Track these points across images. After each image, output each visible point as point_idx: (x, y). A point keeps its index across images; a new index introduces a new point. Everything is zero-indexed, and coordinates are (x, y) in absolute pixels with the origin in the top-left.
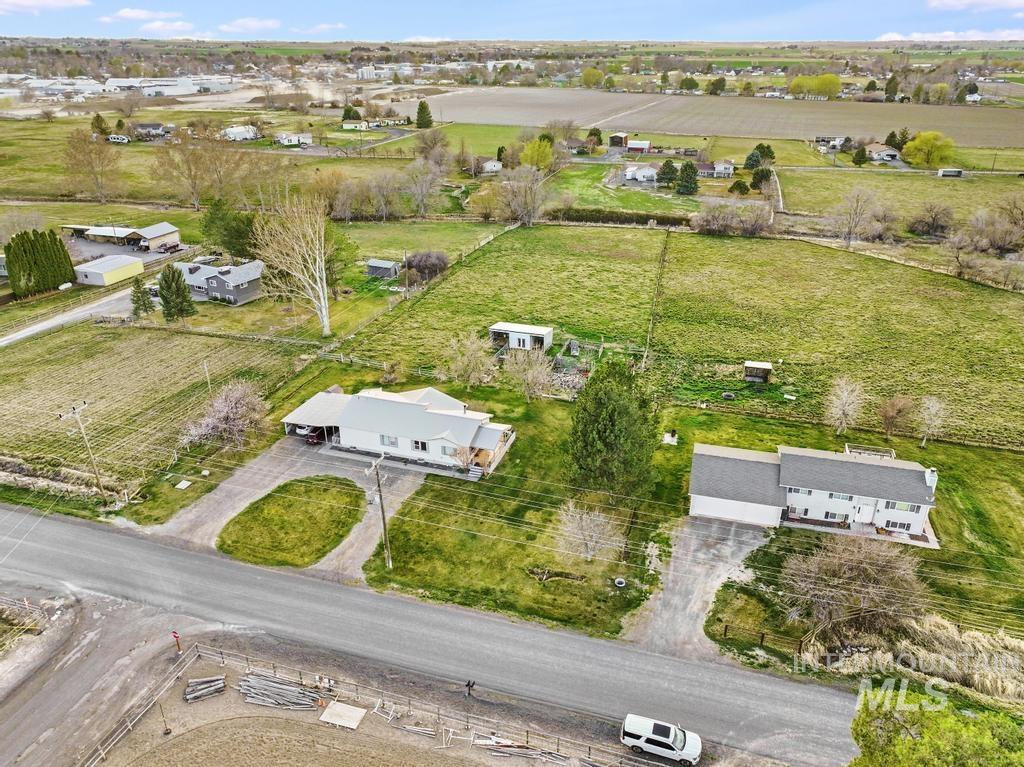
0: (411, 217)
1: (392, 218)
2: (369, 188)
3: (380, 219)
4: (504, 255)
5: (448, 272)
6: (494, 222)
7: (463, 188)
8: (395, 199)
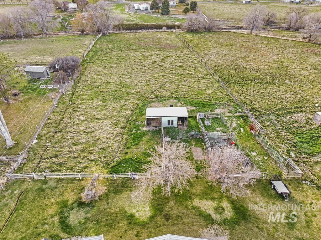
0: (39, 35)
1: (28, 36)
2: (8, 19)
3: (20, 37)
4: (107, 53)
5: (81, 68)
6: (87, 34)
7: (62, 17)
8: (26, 24)
